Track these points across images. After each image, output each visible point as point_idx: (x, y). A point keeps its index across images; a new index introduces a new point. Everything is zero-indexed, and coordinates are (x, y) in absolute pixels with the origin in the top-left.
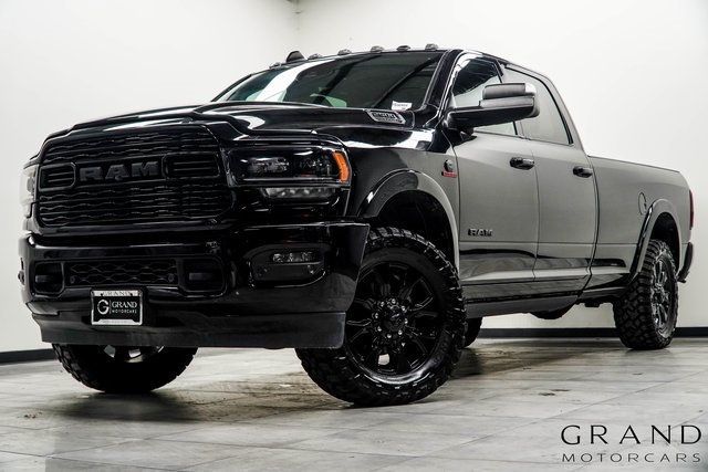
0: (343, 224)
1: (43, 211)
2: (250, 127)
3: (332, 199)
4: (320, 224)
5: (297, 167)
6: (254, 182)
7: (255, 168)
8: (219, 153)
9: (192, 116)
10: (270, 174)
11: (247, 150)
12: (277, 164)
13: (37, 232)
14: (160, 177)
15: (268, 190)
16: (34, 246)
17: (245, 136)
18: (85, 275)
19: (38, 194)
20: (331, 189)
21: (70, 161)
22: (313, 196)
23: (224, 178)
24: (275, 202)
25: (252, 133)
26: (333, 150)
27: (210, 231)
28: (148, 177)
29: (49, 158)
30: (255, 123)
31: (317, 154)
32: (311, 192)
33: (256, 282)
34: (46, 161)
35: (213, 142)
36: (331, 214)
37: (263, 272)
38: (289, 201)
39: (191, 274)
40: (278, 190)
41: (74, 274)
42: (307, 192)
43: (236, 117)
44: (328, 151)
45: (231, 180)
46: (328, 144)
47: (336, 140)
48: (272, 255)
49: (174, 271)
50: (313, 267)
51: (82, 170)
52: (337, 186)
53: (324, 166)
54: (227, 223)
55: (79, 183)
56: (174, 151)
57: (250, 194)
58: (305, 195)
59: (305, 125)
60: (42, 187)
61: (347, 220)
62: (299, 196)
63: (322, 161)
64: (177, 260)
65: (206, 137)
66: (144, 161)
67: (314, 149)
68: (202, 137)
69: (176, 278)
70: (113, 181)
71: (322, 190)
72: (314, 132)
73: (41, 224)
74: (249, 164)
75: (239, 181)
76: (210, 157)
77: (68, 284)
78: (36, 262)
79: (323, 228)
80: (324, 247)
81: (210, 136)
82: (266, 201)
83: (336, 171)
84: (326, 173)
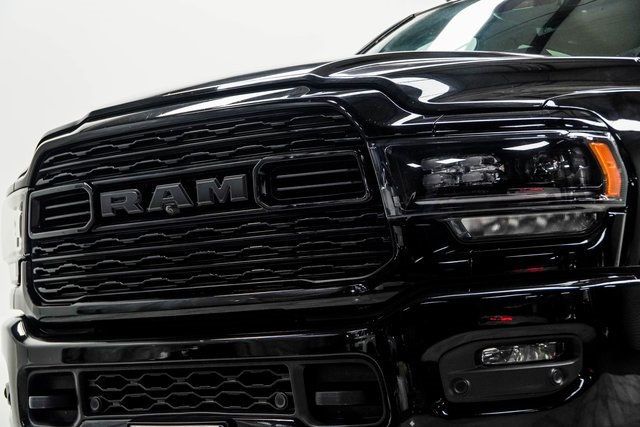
0: (613, 283)
1: (40, 274)
2: (423, 99)
3: (592, 234)
4: (568, 285)
5: (520, 172)
6: (437, 207)
7: (437, 179)
8: (366, 152)
9: (311, 83)
10: (465, 189)
11: (419, 143)
12: (479, 169)
13: (30, 314)
14: (250, 203)
15: (467, 222)
16: (24, 338)
17: (414, 116)
18: (116, 396)
19: (29, 243)
20: (589, 215)
21: (81, 179)
22: (555, 229)
23: (377, 200)
24: (478, 243)
25: (427, 110)
26: (589, 136)
27: (353, 308)
28: (229, 205)
29: (45, 176)
30: (431, 90)
31: (558, 147)
32: (551, 221)
33: (450, 407)
34: (41, 182)
35: (353, 131)
36: (591, 264)
37: (462, 386)
38: (507, 242)
39: (318, 395)
40: (485, 220)
41: (96, 392)
42: (541, 221)
43: (396, 81)
44: (580, 139)
45: (391, 203)
46: (578, 126)
47: (594, 118)
48: (479, 352)
49: (285, 387)
50: (562, 372)
51: (103, 195)
52: (600, 208)
53: (574, 169)
54: (386, 290)
55: (100, 220)
56: (276, 152)
57: (430, 232)
58: (538, 227)
59: (527, 90)
60: (35, 230)
61: (623, 273)
62: (526, 230)
63: (569, 160)
64: (290, 366)
65: (338, 121)
66: (220, 174)
67: (550, 138)
68: (331, 122)
69: (290, 399)
70: (162, 214)
71: (572, 216)
72: (551, 104)
73: (36, 298)
74: (423, 173)
75: (408, 206)
76: (348, 161)
77: (87, 411)
78: (29, 370)
79: (576, 294)
80: (583, 332)
81: (346, 120)
82: (463, 245)
83: (596, 177)
84: (577, 182)
